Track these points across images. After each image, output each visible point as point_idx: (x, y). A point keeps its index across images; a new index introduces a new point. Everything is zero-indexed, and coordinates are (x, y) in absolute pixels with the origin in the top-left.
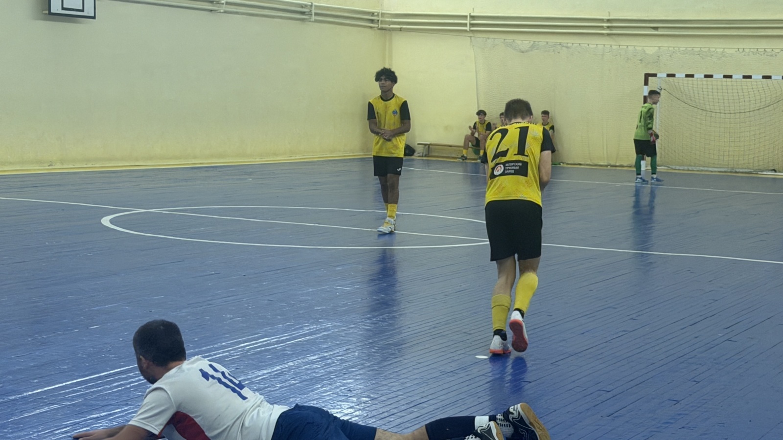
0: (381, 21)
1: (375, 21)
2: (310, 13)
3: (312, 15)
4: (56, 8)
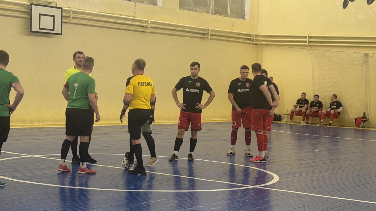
0: (255, 39)
1: (252, 39)
2: (208, 34)
3: (209, 35)
4: (35, 28)
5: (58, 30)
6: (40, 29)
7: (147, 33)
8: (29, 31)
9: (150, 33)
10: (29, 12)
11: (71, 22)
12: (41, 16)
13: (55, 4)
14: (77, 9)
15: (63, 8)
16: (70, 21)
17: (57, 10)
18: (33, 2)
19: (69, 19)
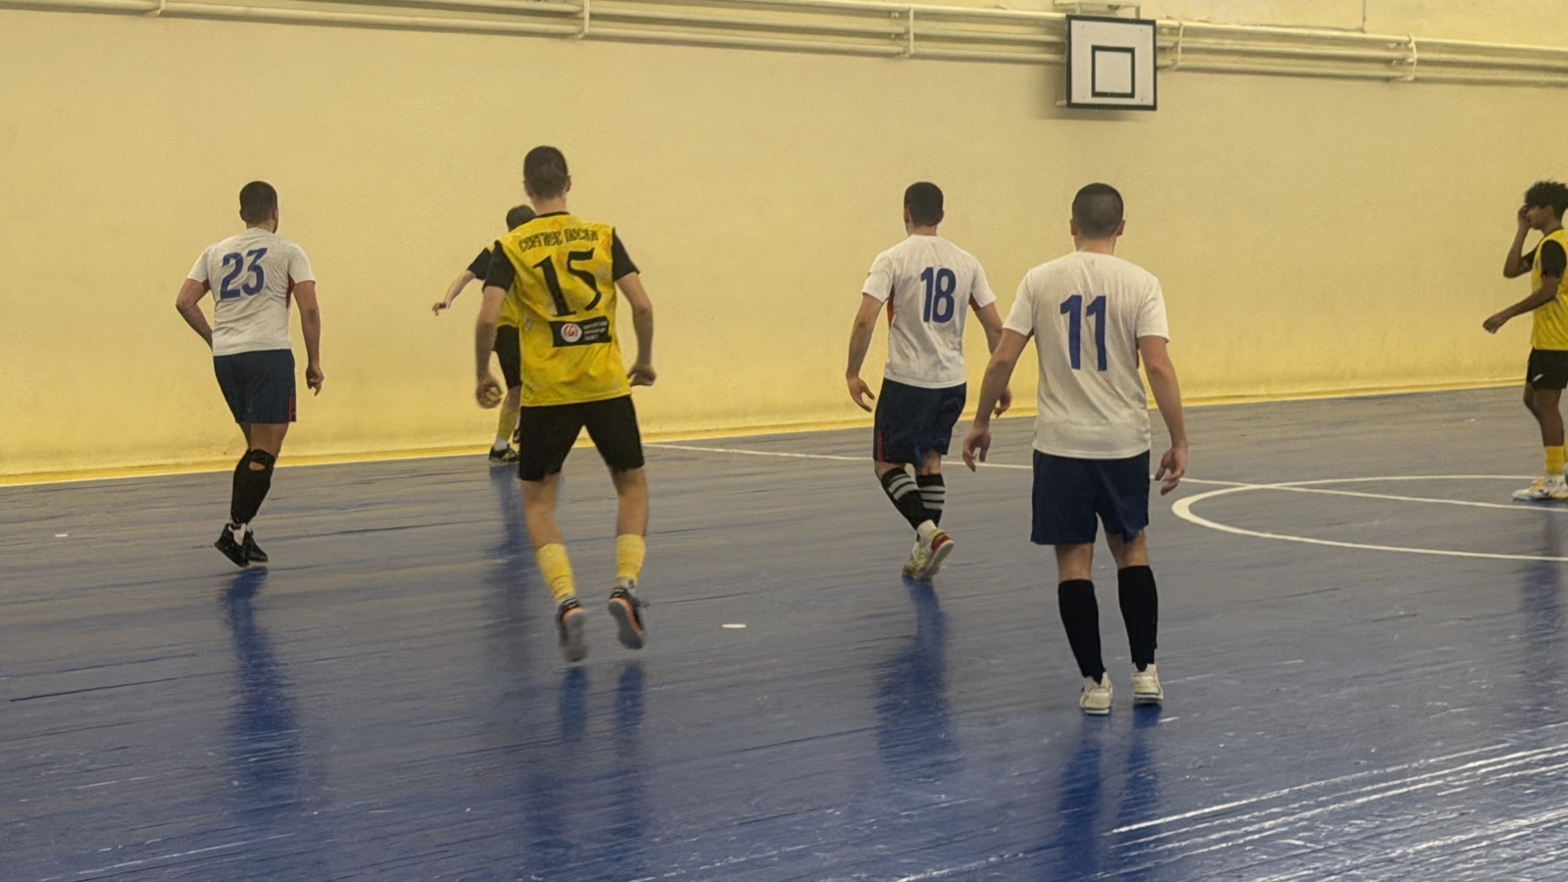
4: (1081, 94)
5: (1144, 96)
6: (1095, 94)
7: (1405, 82)
8: (1065, 102)
9: (1417, 80)
10: (1064, 43)
11: (1180, 64)
12: (1098, 54)
13: (1133, 10)
14: (1191, 20)
15: (1158, 22)
16: (1175, 61)
17: (1141, 30)
18: (1074, 11)
19: (1174, 56)
